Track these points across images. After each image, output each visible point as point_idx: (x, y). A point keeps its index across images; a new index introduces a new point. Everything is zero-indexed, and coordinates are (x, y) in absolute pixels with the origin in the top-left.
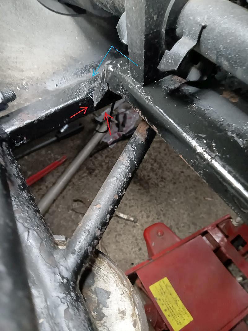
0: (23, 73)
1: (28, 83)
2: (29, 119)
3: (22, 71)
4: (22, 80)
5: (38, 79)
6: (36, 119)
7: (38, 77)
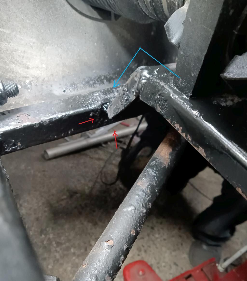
0: (29, 70)
1: (32, 82)
2: (29, 122)
3: (28, 68)
4: (26, 77)
5: (45, 80)
6: (37, 122)
7: (45, 78)
